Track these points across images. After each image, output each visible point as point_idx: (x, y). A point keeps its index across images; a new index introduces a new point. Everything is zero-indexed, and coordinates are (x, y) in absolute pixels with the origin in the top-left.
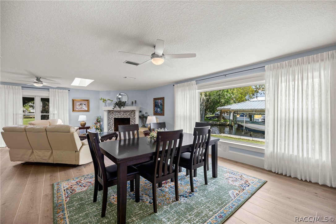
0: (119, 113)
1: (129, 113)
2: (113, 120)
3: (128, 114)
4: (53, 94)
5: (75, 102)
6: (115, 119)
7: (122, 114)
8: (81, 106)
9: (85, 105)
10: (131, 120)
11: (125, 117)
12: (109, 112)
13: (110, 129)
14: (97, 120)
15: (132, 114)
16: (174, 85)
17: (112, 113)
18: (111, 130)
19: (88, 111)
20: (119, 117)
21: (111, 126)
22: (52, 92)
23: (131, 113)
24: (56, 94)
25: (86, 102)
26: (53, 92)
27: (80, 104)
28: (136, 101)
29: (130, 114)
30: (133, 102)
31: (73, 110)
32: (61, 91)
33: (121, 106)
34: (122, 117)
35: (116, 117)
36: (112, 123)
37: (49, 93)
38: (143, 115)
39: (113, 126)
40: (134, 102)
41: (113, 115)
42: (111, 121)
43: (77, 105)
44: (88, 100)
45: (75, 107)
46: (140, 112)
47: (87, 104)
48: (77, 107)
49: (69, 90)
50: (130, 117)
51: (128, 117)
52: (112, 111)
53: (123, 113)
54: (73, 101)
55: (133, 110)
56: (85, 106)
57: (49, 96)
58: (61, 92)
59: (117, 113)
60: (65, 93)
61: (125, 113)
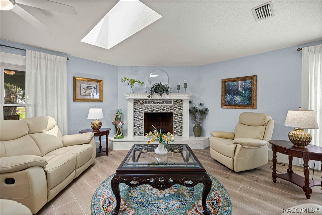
0: (153, 105)
1: (170, 105)
2: (143, 116)
3: (168, 107)
4: (33, 63)
5: (78, 82)
6: (146, 114)
7: (158, 107)
8: (88, 91)
9: (95, 88)
10: (174, 115)
11: (164, 112)
12: (136, 101)
13: (137, 131)
14: (117, 116)
15: (176, 106)
16: (299, 50)
17: (142, 104)
18: (138, 133)
19: (100, 100)
20: (154, 112)
21: (138, 127)
22: (33, 58)
23: (175, 104)
24: (42, 63)
25: (98, 84)
26: (35, 57)
27: (88, 87)
28: (186, 84)
29: (172, 106)
30: (179, 86)
31: (75, 99)
32: (53, 57)
33: (163, 92)
34: (159, 112)
35: (149, 112)
36: (141, 121)
37: (25, 60)
38: (194, 108)
39: (143, 127)
40: (182, 85)
41: (142, 108)
42: (140, 118)
43: (82, 89)
44: (100, 81)
45: (78, 92)
46: (190, 102)
47: (98, 88)
48: (82, 92)
49: (68, 59)
50: (172, 111)
51: (169, 112)
52: (141, 102)
53: (160, 105)
54: (75, 80)
55: (177, 100)
56: (95, 91)
57: (24, 67)
58: (52, 59)
59: (149, 105)
60: (60, 62)
61: (163, 105)
